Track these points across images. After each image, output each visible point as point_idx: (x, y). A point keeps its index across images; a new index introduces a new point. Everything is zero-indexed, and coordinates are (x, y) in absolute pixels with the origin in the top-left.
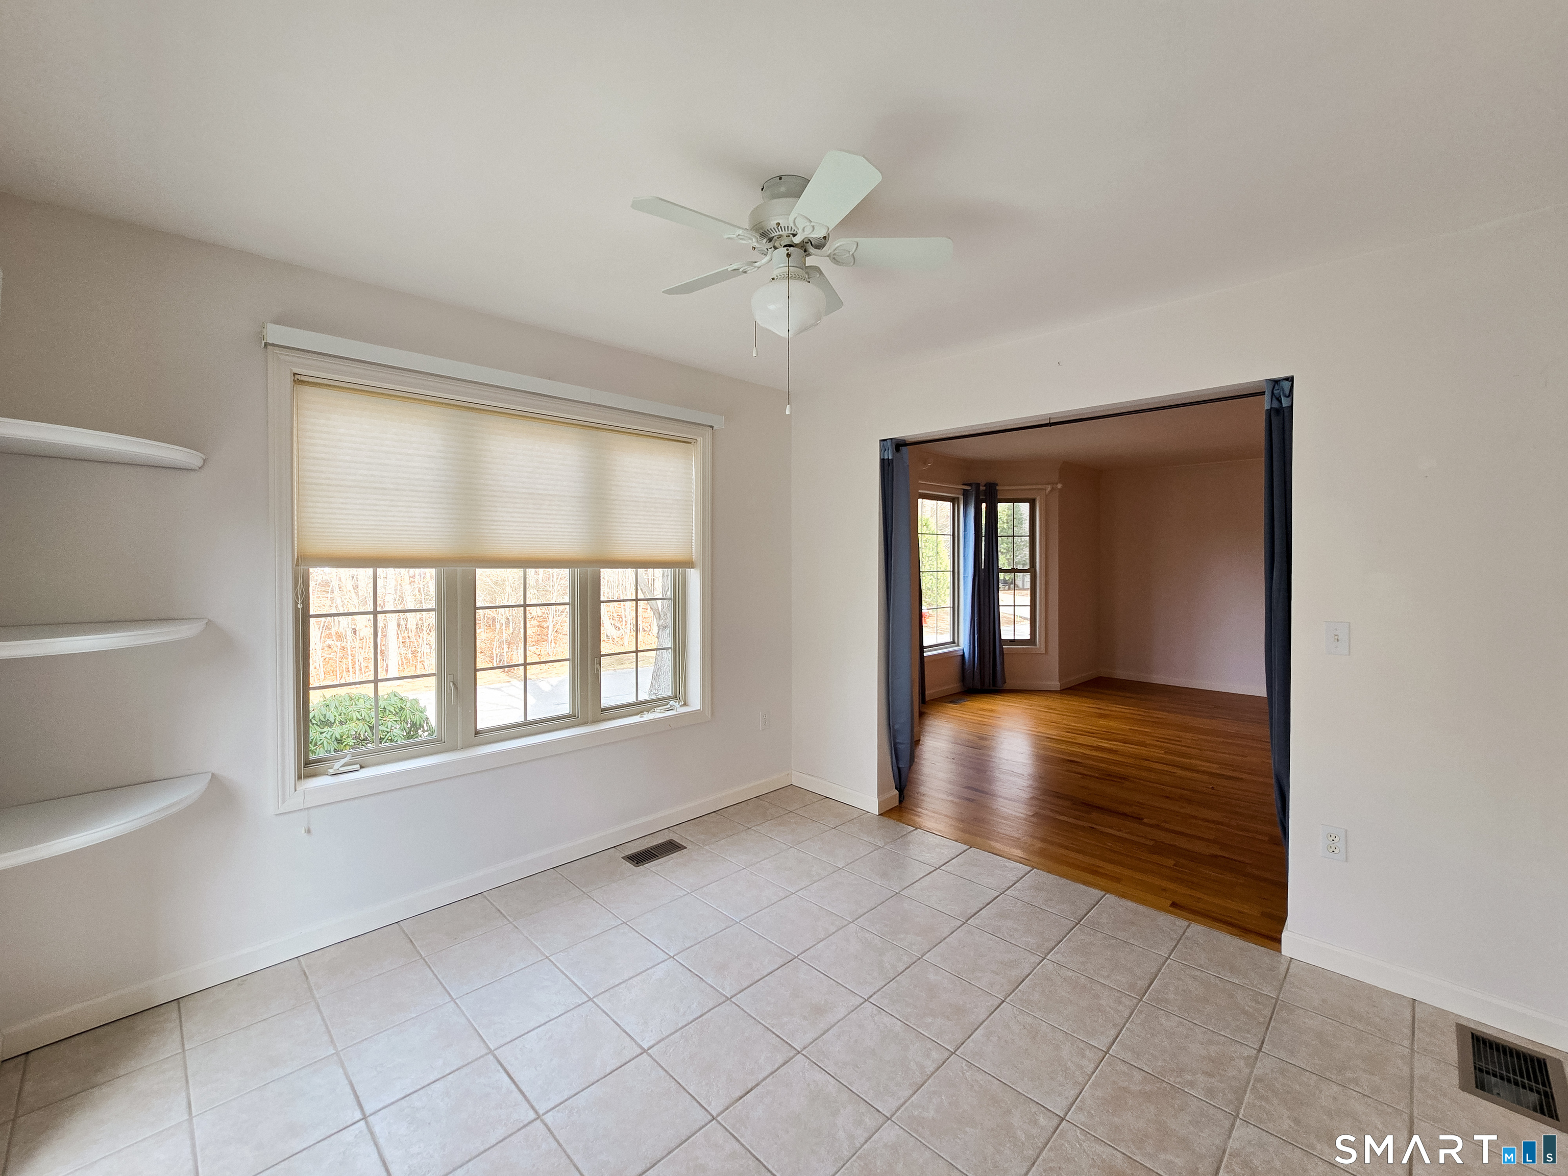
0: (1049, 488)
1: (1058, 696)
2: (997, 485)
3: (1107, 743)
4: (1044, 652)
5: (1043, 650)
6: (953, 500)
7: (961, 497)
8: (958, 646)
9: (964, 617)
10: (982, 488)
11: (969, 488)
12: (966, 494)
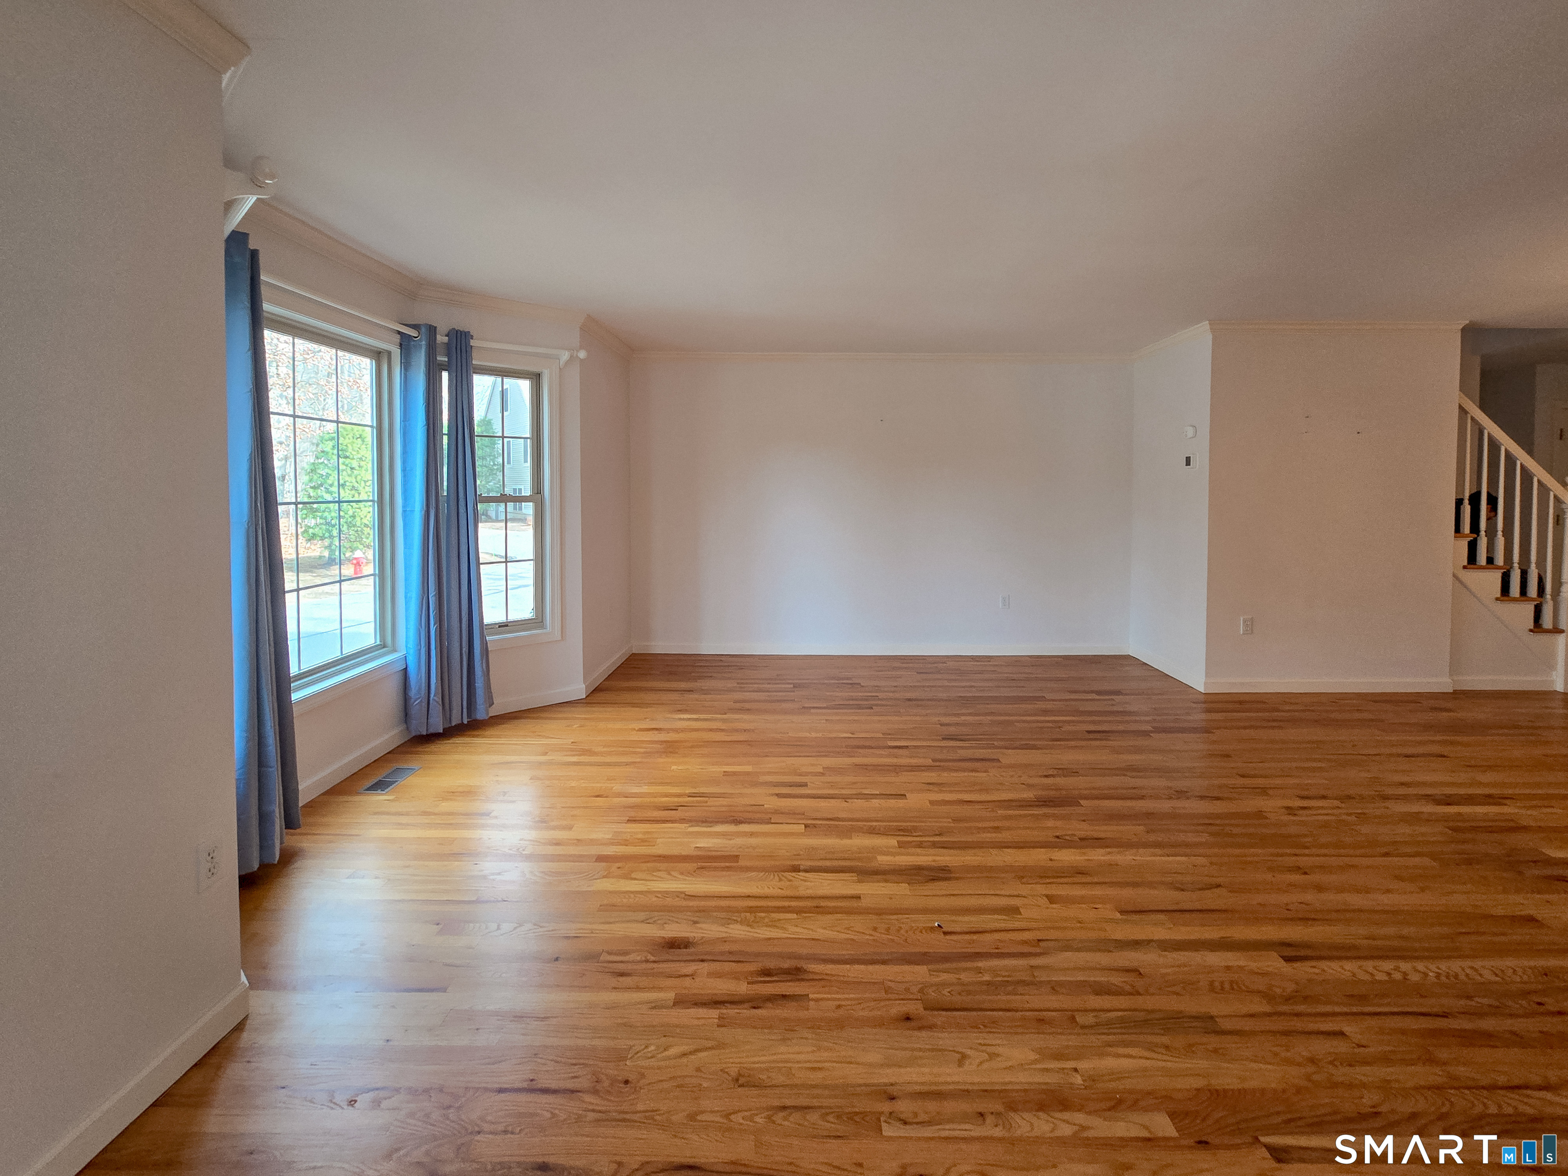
0: (565, 356)
1: (580, 713)
2: (472, 337)
3: (710, 835)
4: (559, 638)
5: (557, 635)
6: (377, 355)
7: (396, 352)
8: (394, 650)
9: (406, 593)
10: (441, 339)
11: (412, 333)
12: (405, 343)
